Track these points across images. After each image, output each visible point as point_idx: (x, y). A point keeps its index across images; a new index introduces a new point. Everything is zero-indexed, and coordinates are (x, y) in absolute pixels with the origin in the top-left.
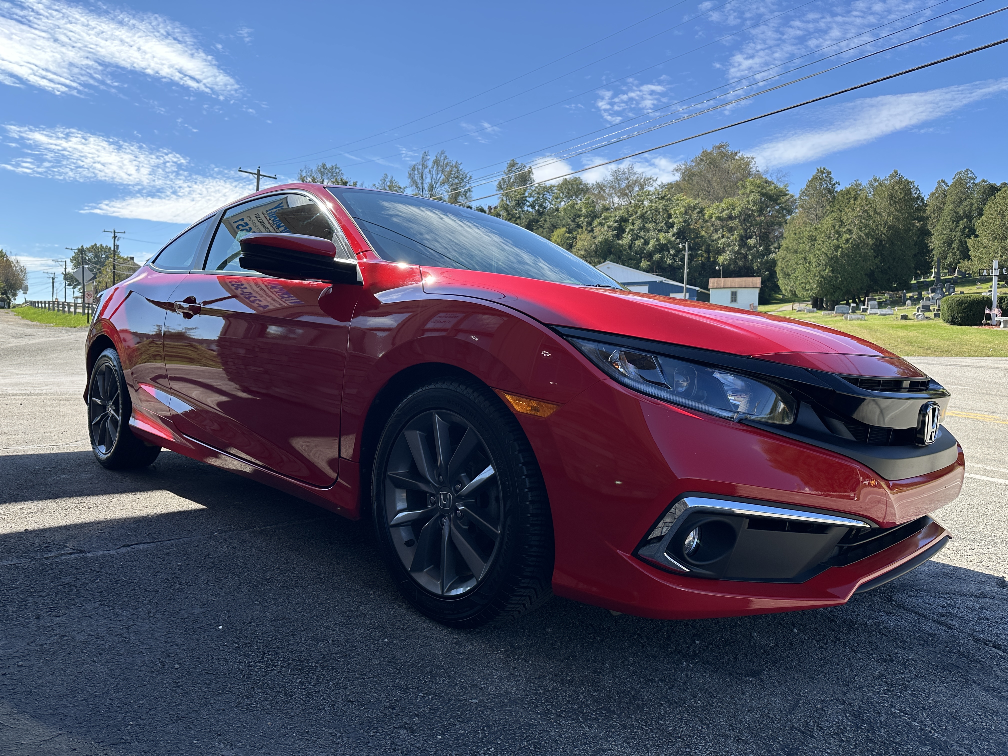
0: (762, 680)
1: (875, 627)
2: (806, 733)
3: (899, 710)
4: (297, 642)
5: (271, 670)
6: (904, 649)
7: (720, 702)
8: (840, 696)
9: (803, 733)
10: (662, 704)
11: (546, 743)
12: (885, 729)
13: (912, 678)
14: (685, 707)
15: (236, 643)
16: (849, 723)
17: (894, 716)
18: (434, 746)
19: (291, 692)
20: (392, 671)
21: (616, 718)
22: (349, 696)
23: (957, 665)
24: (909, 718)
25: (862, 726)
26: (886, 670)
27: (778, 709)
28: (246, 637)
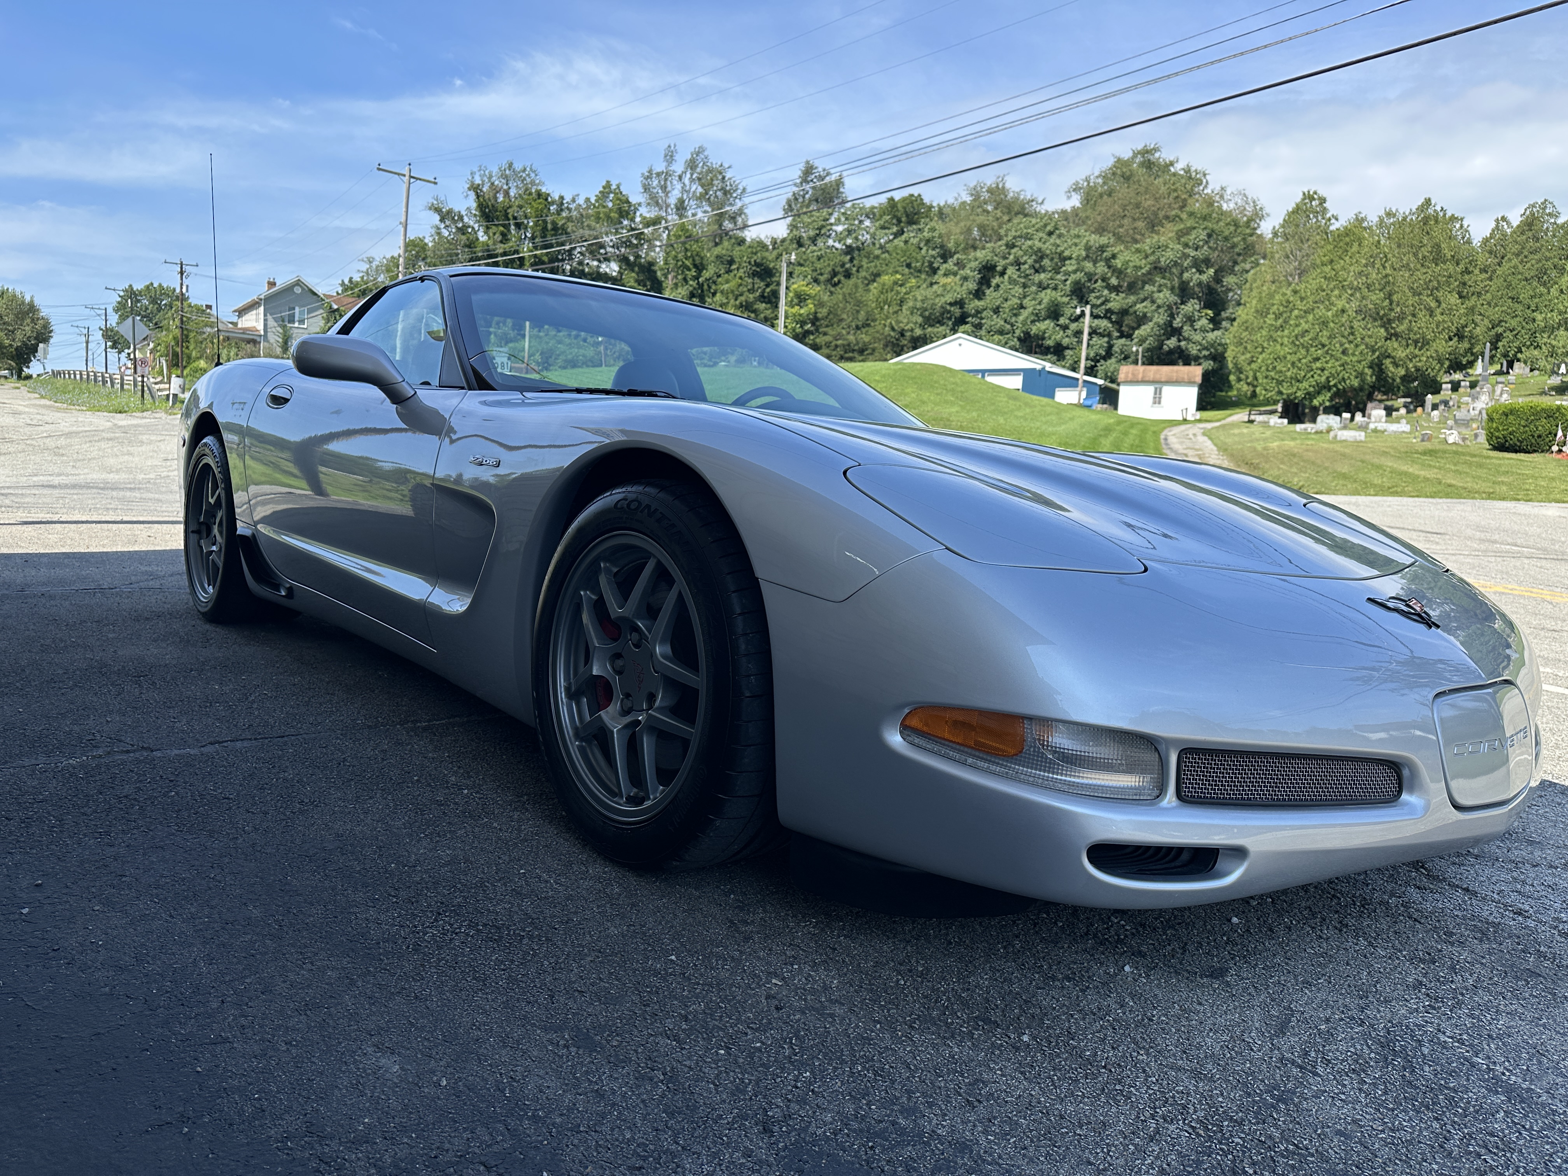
0: (1228, 984)
1: (1402, 909)
2: (1305, 1069)
3: (1452, 1038)
4: (491, 899)
5: (451, 940)
6: (1452, 944)
7: (1164, 1015)
8: (1354, 1013)
9: (1301, 1067)
10: (1072, 1015)
11: (892, 1067)
12: (1430, 1066)
13: (1467, 990)
14: (1108, 1020)
15: (394, 896)
16: (1373, 1055)
17: (1444, 1047)
18: (713, 1066)
19: (484, 974)
20: (642, 947)
21: (999, 1034)
22: (574, 982)
23: (1538, 971)
24: (1467, 1051)
25: (1393, 1060)
26: (1425, 975)
27: (1257, 1029)
28: (410, 887)
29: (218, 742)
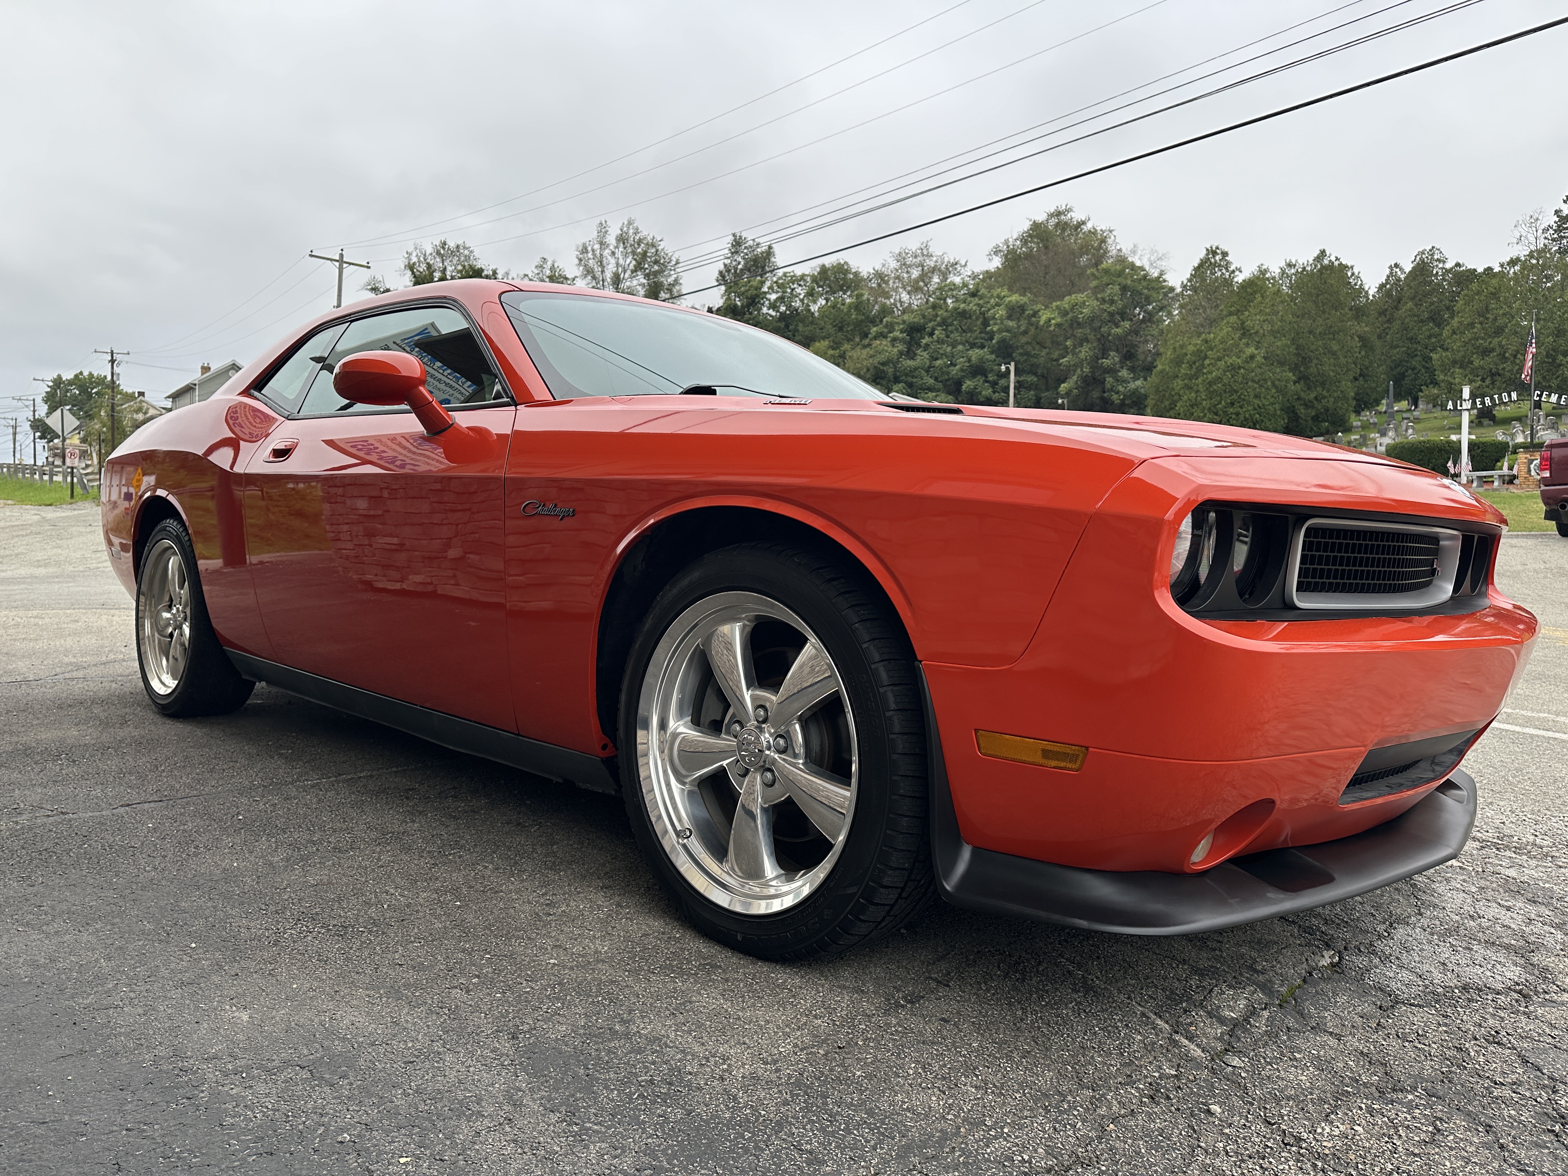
4: (343, 908)
5: (305, 936)
15: (264, 910)
19: (326, 957)
22: (397, 959)
28: (278, 903)
29: (128, 805)
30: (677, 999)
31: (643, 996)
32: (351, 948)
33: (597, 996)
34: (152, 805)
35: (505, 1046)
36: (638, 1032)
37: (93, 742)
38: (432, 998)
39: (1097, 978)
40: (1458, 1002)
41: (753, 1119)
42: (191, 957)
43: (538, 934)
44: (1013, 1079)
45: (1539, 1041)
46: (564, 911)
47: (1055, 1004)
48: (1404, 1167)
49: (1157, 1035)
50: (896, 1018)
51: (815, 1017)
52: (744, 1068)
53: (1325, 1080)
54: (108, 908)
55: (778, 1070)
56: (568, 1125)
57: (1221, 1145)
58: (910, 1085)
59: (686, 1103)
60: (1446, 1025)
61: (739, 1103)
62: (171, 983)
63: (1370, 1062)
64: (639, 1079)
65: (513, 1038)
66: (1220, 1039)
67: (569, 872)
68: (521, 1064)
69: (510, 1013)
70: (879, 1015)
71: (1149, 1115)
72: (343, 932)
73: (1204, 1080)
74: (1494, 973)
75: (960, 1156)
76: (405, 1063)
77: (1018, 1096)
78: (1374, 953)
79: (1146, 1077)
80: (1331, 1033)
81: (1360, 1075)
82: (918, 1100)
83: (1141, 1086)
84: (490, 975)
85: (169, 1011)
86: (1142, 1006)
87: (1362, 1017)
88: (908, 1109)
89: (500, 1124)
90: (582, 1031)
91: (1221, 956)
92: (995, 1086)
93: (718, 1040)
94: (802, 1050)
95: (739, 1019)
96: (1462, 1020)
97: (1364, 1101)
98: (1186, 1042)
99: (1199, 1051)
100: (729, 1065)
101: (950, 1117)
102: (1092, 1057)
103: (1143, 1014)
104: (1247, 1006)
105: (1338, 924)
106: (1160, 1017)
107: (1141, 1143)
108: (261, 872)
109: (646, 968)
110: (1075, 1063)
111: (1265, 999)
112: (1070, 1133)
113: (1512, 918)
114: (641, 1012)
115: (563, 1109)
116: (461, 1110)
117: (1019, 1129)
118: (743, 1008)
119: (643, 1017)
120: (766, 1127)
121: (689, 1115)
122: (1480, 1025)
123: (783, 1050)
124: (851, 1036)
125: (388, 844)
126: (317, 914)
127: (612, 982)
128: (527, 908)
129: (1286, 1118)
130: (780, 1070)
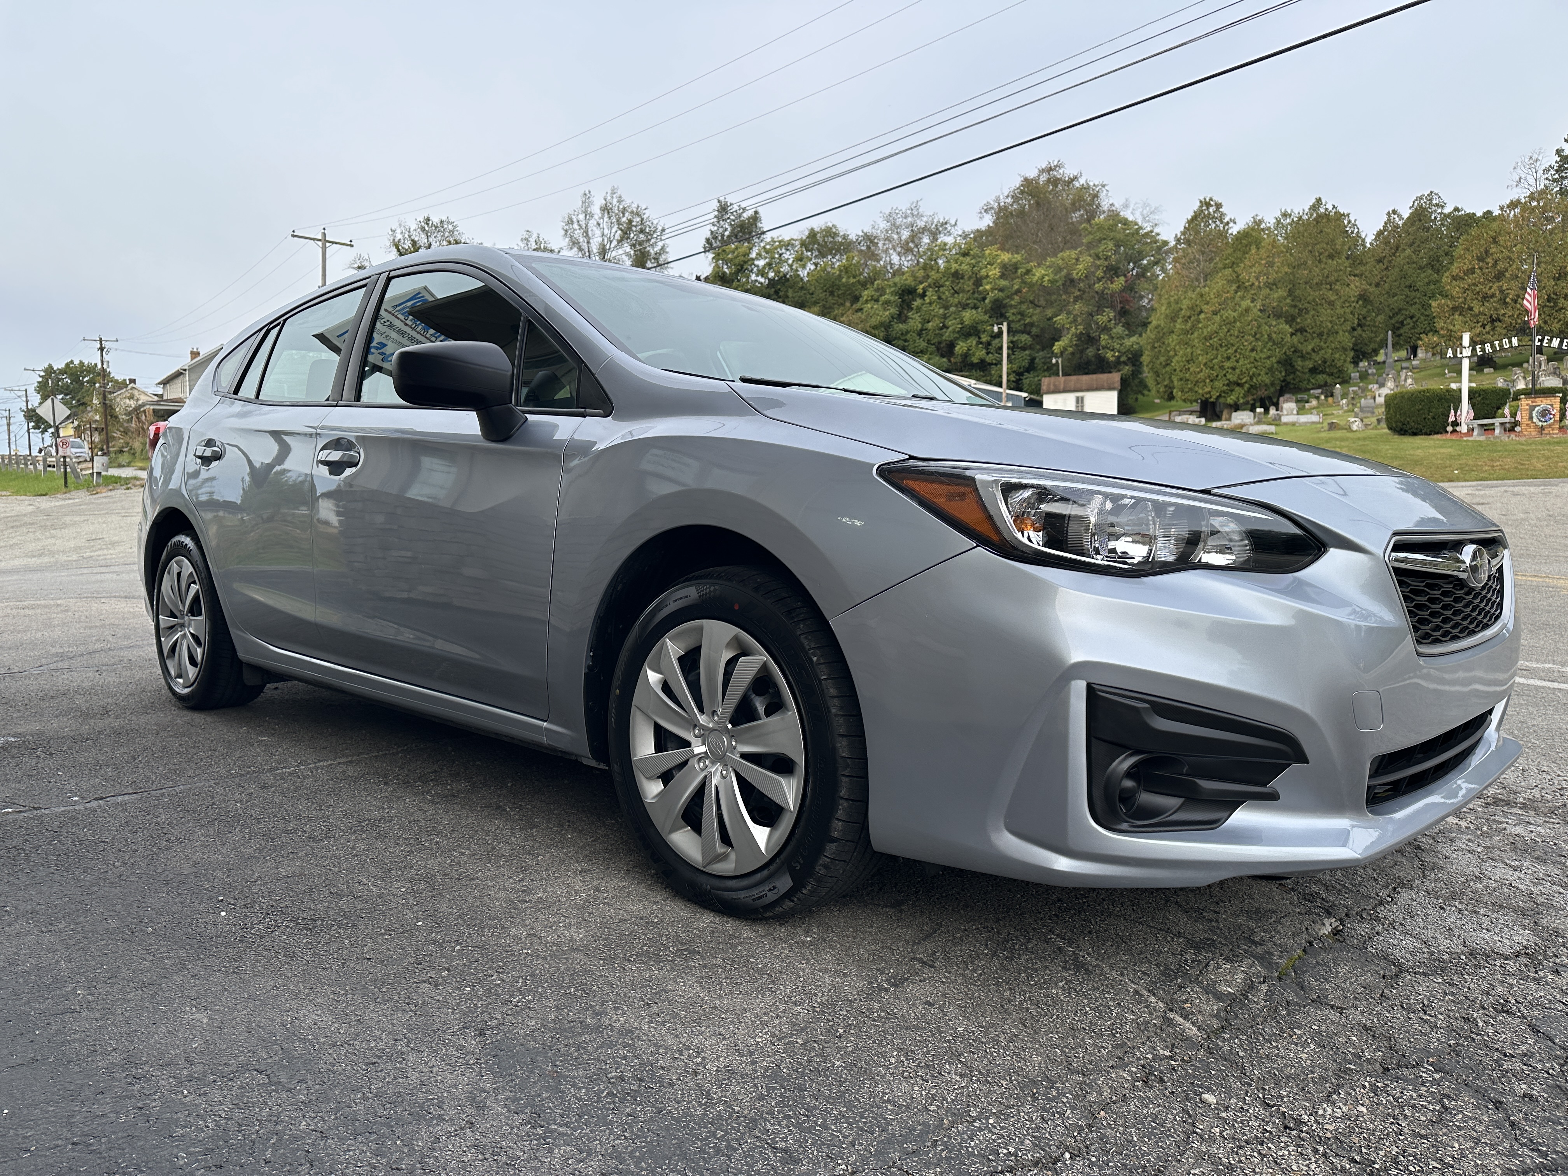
0: (902, 911)
5: (273, 931)
22: (366, 953)
29: (101, 798)
30: (652, 988)
31: (617, 985)
32: (319, 943)
33: (569, 988)
34: (127, 797)
35: (472, 1043)
36: (610, 1025)
37: (72, 734)
38: (399, 994)
39: (1088, 954)
40: (1464, 968)
41: (726, 1116)
42: (154, 956)
43: (512, 922)
44: (999, 1065)
45: (1550, 1008)
46: (540, 898)
47: (1045, 983)
48: (1411, 1150)
49: (1151, 1014)
50: (879, 1002)
51: (795, 1004)
52: (719, 1061)
53: (1327, 1057)
54: (73, 906)
55: (753, 1063)
56: (533, 1127)
57: (1218, 1130)
58: (892, 1074)
59: (656, 1101)
60: (1453, 994)
61: (713, 1099)
62: (131, 985)
63: (1373, 1036)
64: (609, 1076)
65: (480, 1034)
66: (1217, 1016)
67: (548, 856)
68: (486, 1062)
69: (478, 1008)
70: (861, 1000)
71: (1142, 1099)
72: (311, 927)
73: (1201, 1061)
74: (1502, 937)
75: (943, 1150)
76: (367, 1064)
77: (1004, 1083)
78: (1377, 919)
79: (1139, 1059)
80: (1332, 1007)
81: (1363, 1051)
82: (900, 1089)
83: (1134, 1069)
84: (460, 968)
85: (127, 1015)
86: (1135, 983)
87: (1365, 988)
88: (888, 1101)
89: (461, 1129)
90: (551, 1025)
91: (1218, 928)
92: (980, 1073)
93: (692, 1031)
94: (779, 1040)
95: (716, 1008)
96: (1469, 988)
97: (1368, 1079)
98: (1181, 1020)
99: (1195, 1029)
100: (704, 1058)
101: (932, 1108)
102: (1083, 1039)
103: (1136, 992)
104: (1245, 979)
105: (1340, 890)
106: (1154, 994)
107: (1133, 1130)
108: (232, 865)
109: (622, 956)
110: (1066, 1047)
111: (1264, 972)
112: (1058, 1122)
113: (1520, 878)
114: (615, 1002)
115: (528, 1110)
116: (420, 1115)
117: (1006, 1119)
118: (720, 996)
119: (616, 1008)
120: (740, 1124)
121: (659, 1113)
122: (1488, 993)
123: (759, 1040)
124: (831, 1023)
125: (364, 832)
126: (287, 907)
127: (586, 971)
128: (502, 894)
129: (1285, 1099)
130: (756, 1063)
